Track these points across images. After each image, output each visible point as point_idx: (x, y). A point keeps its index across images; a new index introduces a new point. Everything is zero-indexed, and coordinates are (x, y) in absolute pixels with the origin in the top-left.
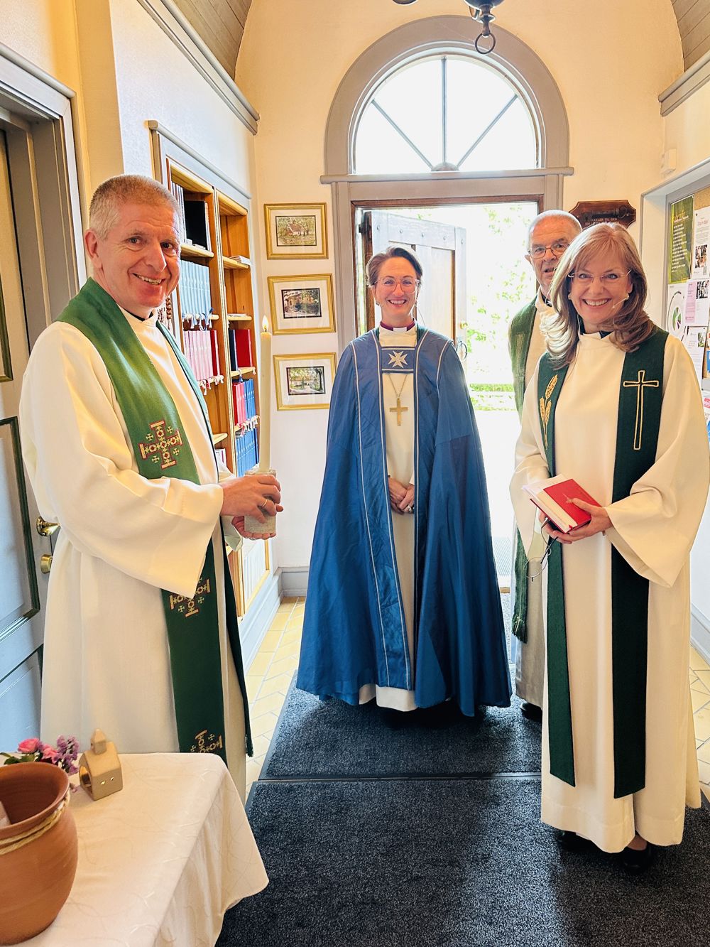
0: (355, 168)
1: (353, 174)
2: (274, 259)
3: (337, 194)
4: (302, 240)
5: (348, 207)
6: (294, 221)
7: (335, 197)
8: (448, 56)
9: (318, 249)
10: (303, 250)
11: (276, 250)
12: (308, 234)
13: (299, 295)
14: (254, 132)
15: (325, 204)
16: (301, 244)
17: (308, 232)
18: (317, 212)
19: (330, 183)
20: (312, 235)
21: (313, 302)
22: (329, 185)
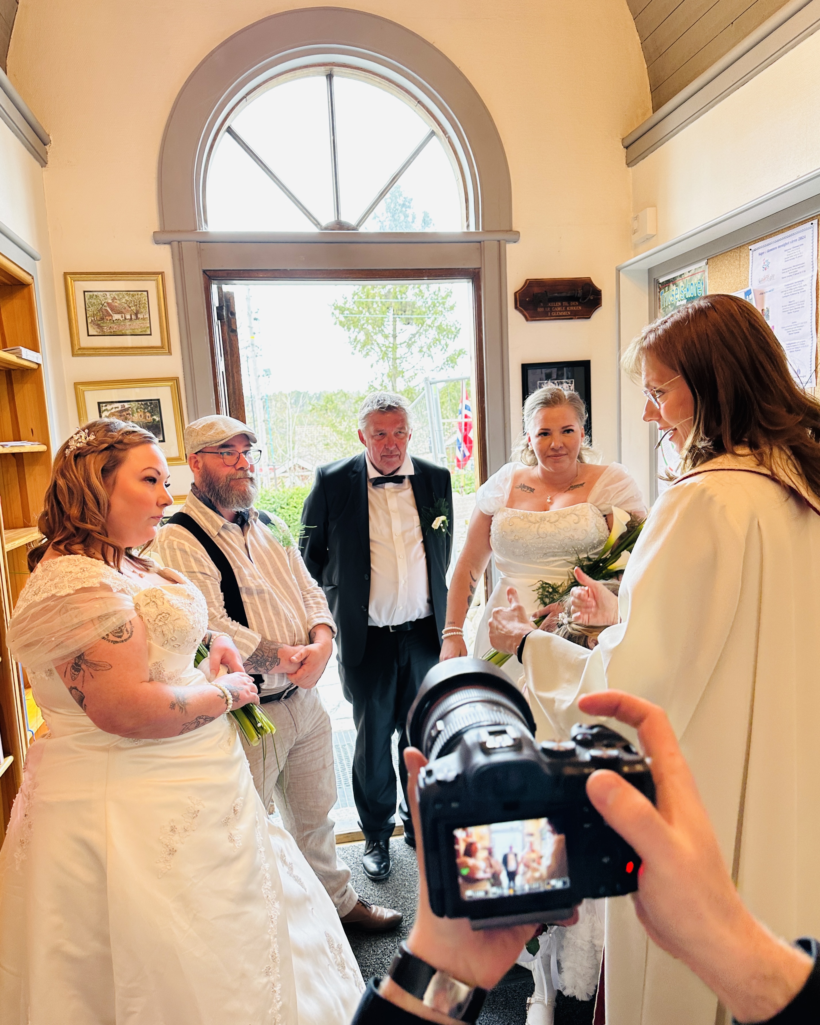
0: (206, 222)
1: (204, 230)
2: (83, 355)
3: (181, 259)
4: (128, 327)
5: (200, 279)
6: (114, 299)
7: (177, 262)
8: (336, 69)
9: (155, 340)
10: (128, 341)
11: (85, 342)
12: (137, 318)
13: (128, 409)
14: (43, 162)
15: (162, 273)
16: (128, 332)
17: (136, 314)
18: (150, 286)
19: (170, 243)
20: (144, 319)
21: (150, 419)
22: (167, 247)
